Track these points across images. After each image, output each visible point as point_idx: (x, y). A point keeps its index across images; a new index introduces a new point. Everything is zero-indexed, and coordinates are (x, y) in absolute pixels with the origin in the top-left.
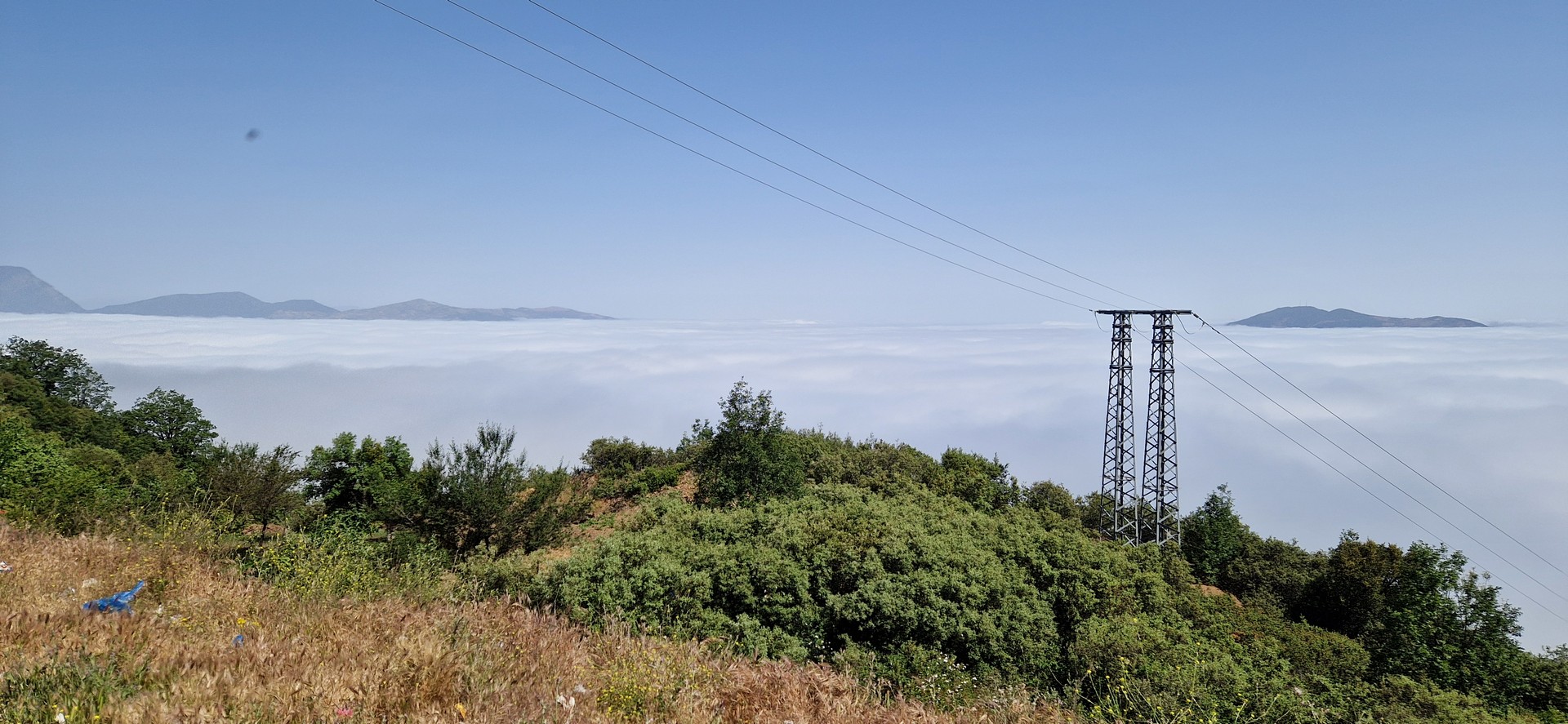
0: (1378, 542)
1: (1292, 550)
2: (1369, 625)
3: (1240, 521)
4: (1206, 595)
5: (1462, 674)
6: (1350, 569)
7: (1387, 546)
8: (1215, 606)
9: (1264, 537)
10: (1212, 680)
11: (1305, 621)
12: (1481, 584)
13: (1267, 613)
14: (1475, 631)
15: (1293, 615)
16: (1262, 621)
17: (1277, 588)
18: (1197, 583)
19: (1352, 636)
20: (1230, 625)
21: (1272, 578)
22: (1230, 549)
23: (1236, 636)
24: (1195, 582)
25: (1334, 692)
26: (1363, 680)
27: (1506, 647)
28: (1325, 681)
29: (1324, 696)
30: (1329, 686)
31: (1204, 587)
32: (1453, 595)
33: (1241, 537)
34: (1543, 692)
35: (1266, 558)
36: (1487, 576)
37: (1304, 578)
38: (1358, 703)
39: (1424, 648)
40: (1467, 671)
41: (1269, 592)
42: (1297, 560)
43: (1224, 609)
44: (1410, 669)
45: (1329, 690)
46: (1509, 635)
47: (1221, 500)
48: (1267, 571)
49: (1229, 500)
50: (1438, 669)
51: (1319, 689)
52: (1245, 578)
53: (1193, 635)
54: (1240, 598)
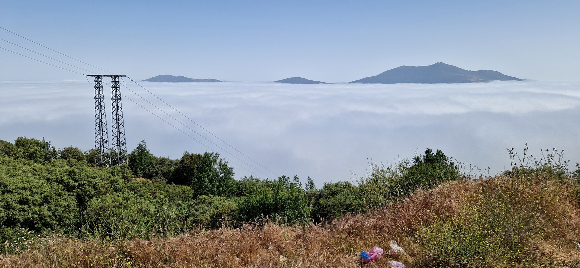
0: (195, 153)
1: (168, 160)
2: (193, 181)
3: (150, 152)
4: (139, 181)
5: (220, 190)
6: (187, 164)
7: (197, 154)
8: (142, 184)
9: (158, 157)
10: (142, 211)
11: (173, 184)
12: (223, 162)
13: (160, 183)
14: (222, 177)
15: (169, 183)
16: (159, 186)
17: (164, 174)
18: (135, 177)
19: (188, 186)
20: (148, 190)
21: (162, 171)
22: (146, 163)
23: (150, 194)
24: (134, 177)
25: (183, 205)
26: (192, 199)
27: (231, 180)
28: (180, 202)
29: (181, 207)
30: (182, 203)
31: (138, 178)
32: (216, 167)
33: (150, 158)
34: (241, 191)
35: (159, 164)
36: (225, 159)
37: (172, 169)
38: (190, 207)
39: (209, 185)
40: (221, 189)
41: (161, 176)
42: (170, 163)
43: (145, 185)
44: (205, 192)
45: (181, 205)
46: (231, 176)
47: (143, 146)
48: (160, 169)
49: (145, 146)
50: (213, 190)
51: (178, 205)
52: (152, 173)
53: (134, 197)
54: (151, 180)
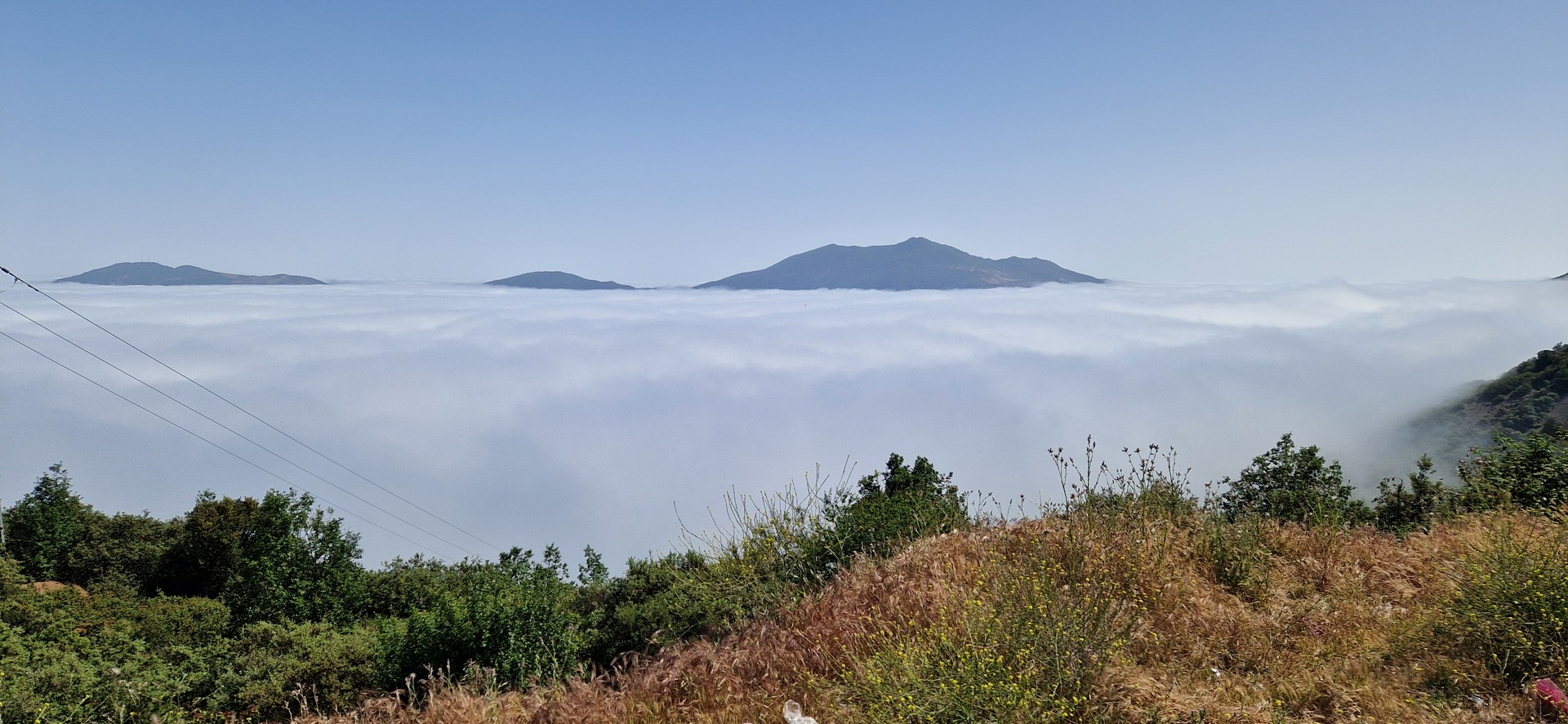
0: (234, 498)
1: (144, 522)
2: (230, 581)
3: (80, 501)
4: (42, 592)
5: (315, 604)
6: (208, 530)
7: (243, 500)
8: (53, 603)
9: (110, 514)
10: (51, 686)
11: (162, 593)
12: (326, 519)
13: (118, 596)
14: (324, 563)
15: (148, 591)
16: (112, 605)
17: (129, 565)
18: (29, 582)
19: (212, 597)
20: (73, 620)
21: (123, 556)
22: (69, 535)
23: (80, 630)
24: (25, 581)
25: (193, 659)
26: (223, 638)
27: (351, 570)
28: (182, 649)
29: (184, 664)
30: (189, 652)
31: (38, 585)
32: (304, 534)
33: (82, 520)
34: (383, 602)
35: (113, 536)
36: (331, 511)
37: (159, 549)
38: (219, 661)
39: (281, 591)
40: (318, 601)
41: (120, 572)
42: (150, 532)
43: (66, 604)
44: (269, 613)
45: (188, 658)
46: (353, 560)
47: (55, 481)
48: (116, 551)
49: (65, 480)
50: (294, 605)
51: (178, 659)
52: (91, 564)
53: (26, 643)
54: (84, 586)
